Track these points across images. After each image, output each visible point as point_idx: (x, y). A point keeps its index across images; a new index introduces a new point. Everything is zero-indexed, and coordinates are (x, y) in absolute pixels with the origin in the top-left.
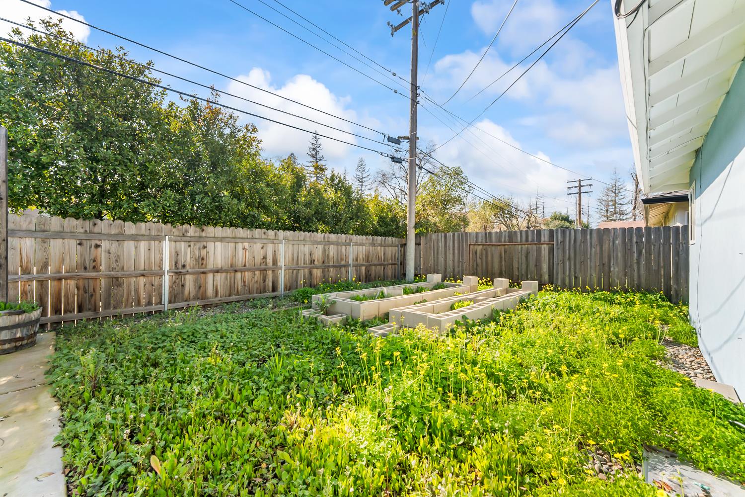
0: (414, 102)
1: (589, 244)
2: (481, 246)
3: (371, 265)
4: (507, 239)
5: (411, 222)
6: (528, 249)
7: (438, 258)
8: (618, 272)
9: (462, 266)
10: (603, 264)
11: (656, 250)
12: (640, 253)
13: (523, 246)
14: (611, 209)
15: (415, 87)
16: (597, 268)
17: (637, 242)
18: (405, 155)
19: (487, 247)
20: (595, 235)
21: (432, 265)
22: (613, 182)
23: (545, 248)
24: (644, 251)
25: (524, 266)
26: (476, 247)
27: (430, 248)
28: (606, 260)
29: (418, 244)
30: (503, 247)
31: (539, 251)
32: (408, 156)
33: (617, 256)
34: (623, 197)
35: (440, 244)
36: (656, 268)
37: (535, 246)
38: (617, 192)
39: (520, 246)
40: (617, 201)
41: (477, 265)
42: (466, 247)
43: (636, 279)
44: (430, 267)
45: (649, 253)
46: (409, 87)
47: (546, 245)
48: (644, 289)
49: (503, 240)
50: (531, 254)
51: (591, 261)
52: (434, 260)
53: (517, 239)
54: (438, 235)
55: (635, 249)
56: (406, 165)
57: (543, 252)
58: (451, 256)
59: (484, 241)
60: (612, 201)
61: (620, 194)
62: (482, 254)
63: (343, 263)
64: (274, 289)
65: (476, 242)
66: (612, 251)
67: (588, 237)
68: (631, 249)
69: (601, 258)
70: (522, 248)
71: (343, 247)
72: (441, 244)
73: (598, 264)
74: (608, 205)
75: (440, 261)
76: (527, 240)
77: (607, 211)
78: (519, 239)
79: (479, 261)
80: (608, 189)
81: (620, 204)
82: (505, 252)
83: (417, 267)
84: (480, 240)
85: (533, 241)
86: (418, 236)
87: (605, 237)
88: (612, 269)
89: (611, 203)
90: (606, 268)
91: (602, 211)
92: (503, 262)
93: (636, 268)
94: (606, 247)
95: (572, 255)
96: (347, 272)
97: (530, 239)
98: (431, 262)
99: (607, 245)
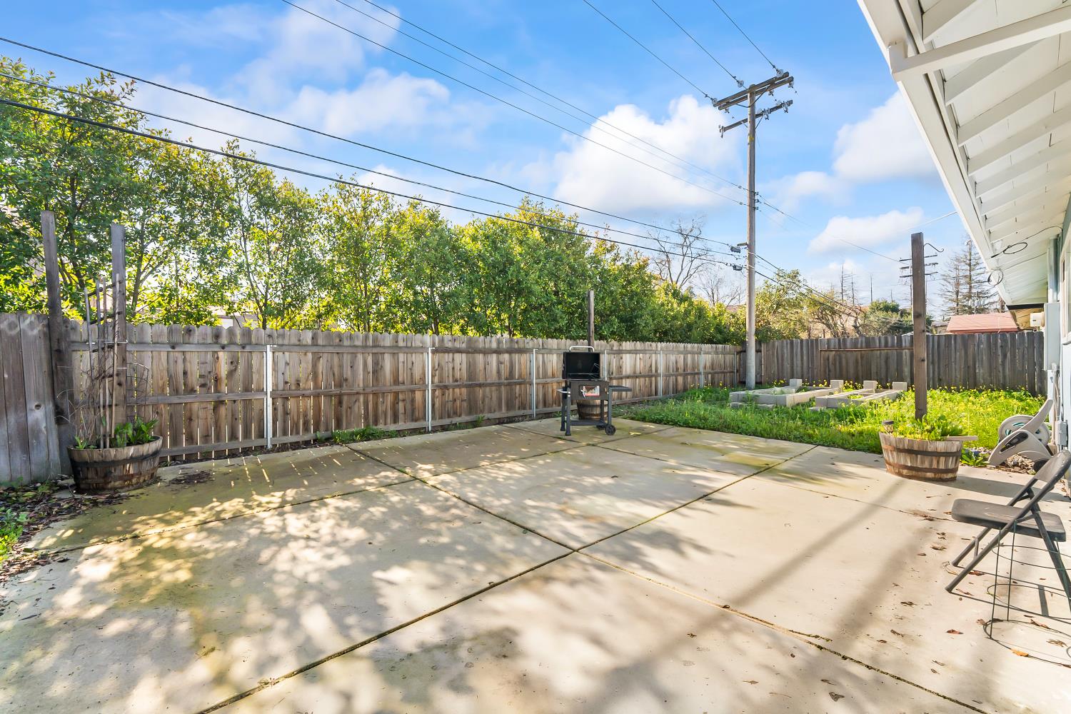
0: (753, 209)
1: (953, 348)
2: (834, 352)
3: (716, 373)
4: (864, 345)
5: (751, 328)
6: (887, 354)
7: (782, 365)
8: (983, 373)
9: (813, 372)
10: (968, 367)
11: (1021, 354)
12: (1005, 356)
13: (882, 351)
14: (964, 290)
15: (752, 193)
16: (962, 370)
17: (1001, 346)
18: (743, 262)
19: (841, 352)
20: (959, 341)
21: (776, 373)
22: (966, 248)
23: (906, 353)
24: (1009, 354)
25: (883, 370)
26: (827, 353)
27: (773, 354)
28: (971, 363)
29: (758, 351)
30: (859, 352)
31: (900, 356)
32: (747, 262)
33: (982, 358)
34: (982, 271)
35: (785, 351)
36: (1021, 369)
37: (895, 352)
38: (973, 262)
39: (879, 352)
40: (973, 278)
41: (829, 371)
42: (817, 353)
43: (1001, 378)
44: (774, 374)
45: (1013, 356)
46: (747, 193)
47: (907, 351)
48: (1008, 387)
49: (859, 346)
50: (890, 361)
51: (955, 364)
52: (778, 367)
53: (875, 345)
54: (782, 342)
55: (1000, 352)
56: (745, 272)
57: (904, 357)
58: (799, 362)
59: (837, 347)
60: (966, 276)
61: (978, 267)
62: (835, 360)
63: (696, 371)
64: (656, 394)
65: (828, 347)
66: (977, 355)
67: (953, 342)
68: (996, 353)
69: (966, 361)
70: (880, 353)
71: (696, 356)
72: (787, 352)
73: (962, 367)
74: (958, 284)
75: (785, 368)
76: (886, 345)
77: (957, 293)
78: (878, 345)
79: (832, 367)
80: (957, 260)
81: (979, 282)
82: (862, 358)
83: (758, 373)
84: (832, 346)
85: (893, 346)
86: (759, 342)
87: (970, 342)
88: (977, 371)
89: (962, 281)
90: (971, 370)
91: (950, 294)
92: (860, 368)
93: (1001, 369)
94: (970, 351)
95: (936, 359)
96: (699, 379)
97: (890, 344)
98: (775, 369)
99: (971, 349)
